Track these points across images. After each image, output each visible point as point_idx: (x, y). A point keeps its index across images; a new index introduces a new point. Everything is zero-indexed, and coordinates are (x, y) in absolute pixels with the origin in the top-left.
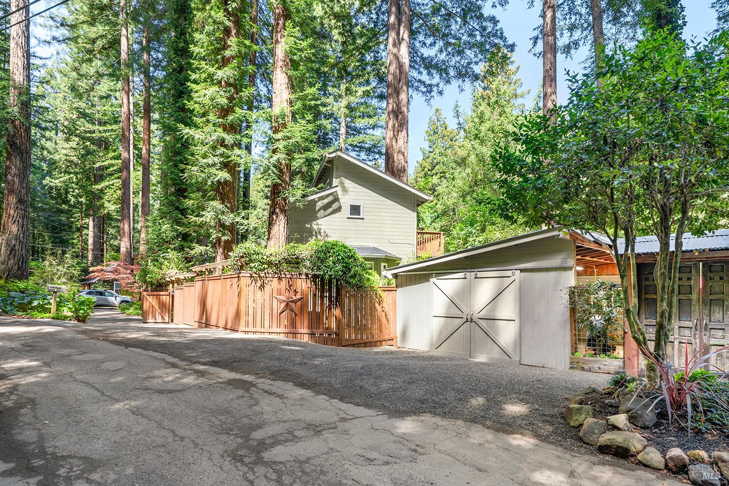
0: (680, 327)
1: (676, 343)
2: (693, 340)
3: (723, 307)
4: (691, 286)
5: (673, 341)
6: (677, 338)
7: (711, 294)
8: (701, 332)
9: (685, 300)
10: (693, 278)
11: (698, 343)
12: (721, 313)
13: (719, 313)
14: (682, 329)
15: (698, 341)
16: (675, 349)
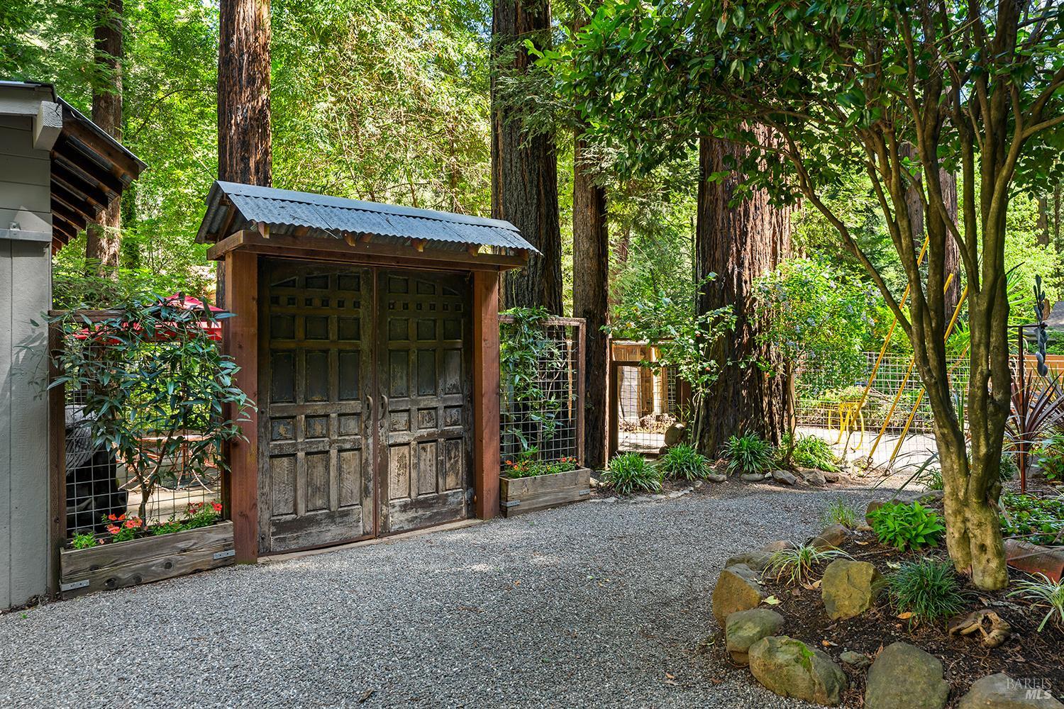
0: (340, 415)
1: (333, 453)
2: (363, 441)
3: (408, 365)
4: (358, 320)
5: (327, 448)
6: (334, 442)
7: (390, 340)
8: (376, 420)
9: (348, 352)
10: (362, 303)
11: (371, 447)
12: (405, 378)
13: (401, 378)
14: (343, 419)
15: (370, 441)
16: (331, 468)
